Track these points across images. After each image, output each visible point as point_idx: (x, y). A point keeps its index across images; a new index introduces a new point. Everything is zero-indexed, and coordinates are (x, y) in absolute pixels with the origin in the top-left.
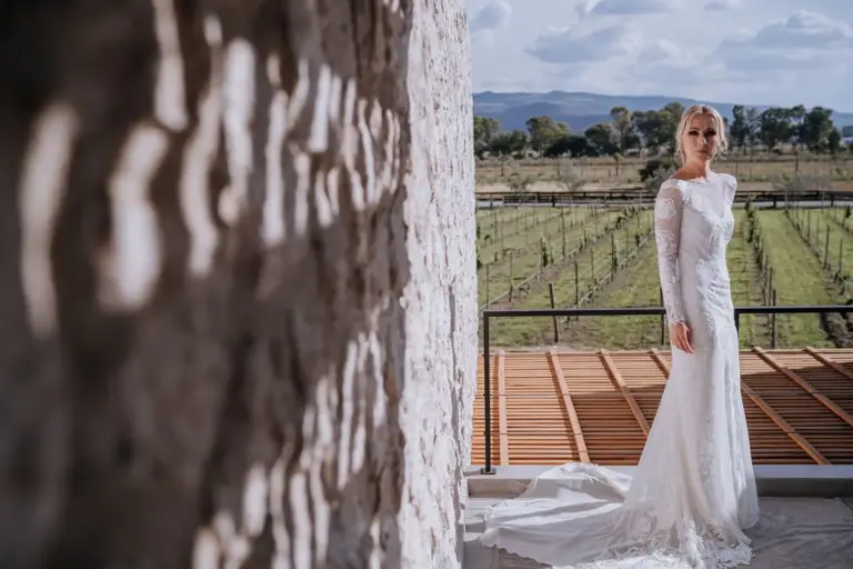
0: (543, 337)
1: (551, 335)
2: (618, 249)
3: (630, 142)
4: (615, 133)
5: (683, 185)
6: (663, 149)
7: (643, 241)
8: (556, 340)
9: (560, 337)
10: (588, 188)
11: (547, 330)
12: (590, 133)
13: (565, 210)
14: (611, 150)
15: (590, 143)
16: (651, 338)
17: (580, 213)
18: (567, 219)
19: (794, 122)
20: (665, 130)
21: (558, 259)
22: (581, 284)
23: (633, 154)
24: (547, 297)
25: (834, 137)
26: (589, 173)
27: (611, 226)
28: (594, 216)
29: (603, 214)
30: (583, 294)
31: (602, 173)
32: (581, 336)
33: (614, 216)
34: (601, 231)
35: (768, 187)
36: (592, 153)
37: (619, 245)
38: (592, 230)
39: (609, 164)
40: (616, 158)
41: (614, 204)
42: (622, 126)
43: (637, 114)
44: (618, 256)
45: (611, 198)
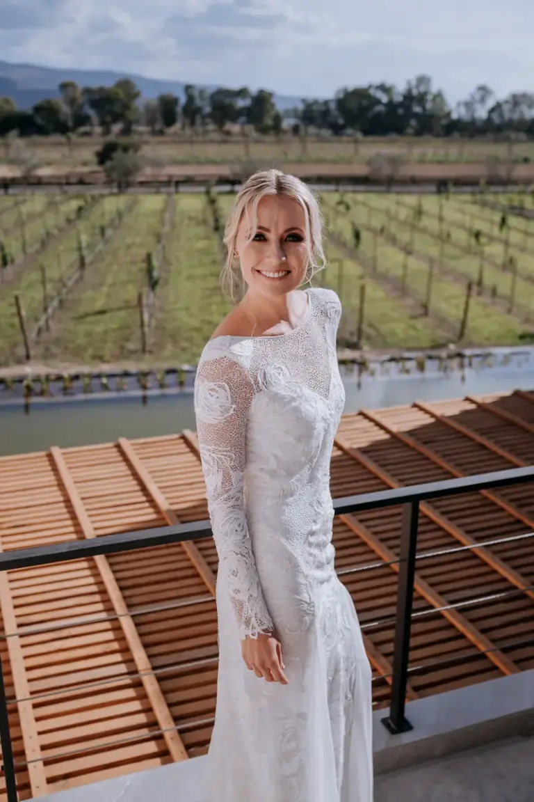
0: (13, 354)
1: (21, 351)
2: (84, 244)
3: (81, 120)
4: (65, 109)
5: (245, 350)
6: (117, 128)
7: (109, 232)
8: (28, 357)
9: (32, 353)
10: (44, 172)
11: (15, 345)
12: (38, 109)
13: (20, 198)
14: (62, 129)
15: (39, 120)
16: (131, 346)
17: (36, 201)
18: (24, 209)
19: (241, 103)
20: (117, 108)
21: (19, 258)
22: (49, 286)
23: (86, 134)
24: (10, 305)
25: (277, 119)
26: (41, 154)
27: (73, 216)
28: (52, 205)
29: (61, 203)
30: (52, 298)
31: (55, 154)
32: (54, 350)
33: (74, 204)
34: (62, 223)
35: (225, 171)
36: (42, 131)
37: (84, 239)
38: (52, 220)
39: (60, 144)
40: (69, 139)
41: (73, 190)
42: (72, 102)
43: (87, 91)
44: (85, 252)
45: (68, 184)
